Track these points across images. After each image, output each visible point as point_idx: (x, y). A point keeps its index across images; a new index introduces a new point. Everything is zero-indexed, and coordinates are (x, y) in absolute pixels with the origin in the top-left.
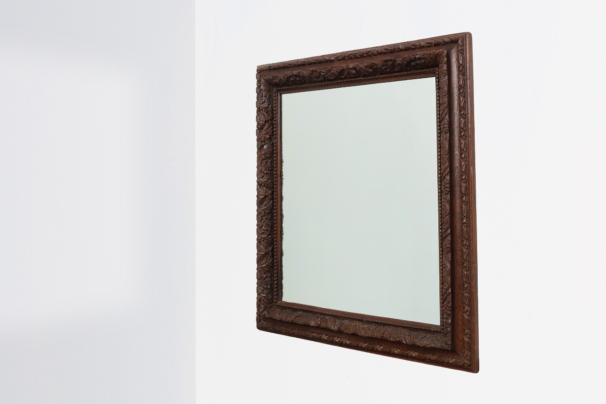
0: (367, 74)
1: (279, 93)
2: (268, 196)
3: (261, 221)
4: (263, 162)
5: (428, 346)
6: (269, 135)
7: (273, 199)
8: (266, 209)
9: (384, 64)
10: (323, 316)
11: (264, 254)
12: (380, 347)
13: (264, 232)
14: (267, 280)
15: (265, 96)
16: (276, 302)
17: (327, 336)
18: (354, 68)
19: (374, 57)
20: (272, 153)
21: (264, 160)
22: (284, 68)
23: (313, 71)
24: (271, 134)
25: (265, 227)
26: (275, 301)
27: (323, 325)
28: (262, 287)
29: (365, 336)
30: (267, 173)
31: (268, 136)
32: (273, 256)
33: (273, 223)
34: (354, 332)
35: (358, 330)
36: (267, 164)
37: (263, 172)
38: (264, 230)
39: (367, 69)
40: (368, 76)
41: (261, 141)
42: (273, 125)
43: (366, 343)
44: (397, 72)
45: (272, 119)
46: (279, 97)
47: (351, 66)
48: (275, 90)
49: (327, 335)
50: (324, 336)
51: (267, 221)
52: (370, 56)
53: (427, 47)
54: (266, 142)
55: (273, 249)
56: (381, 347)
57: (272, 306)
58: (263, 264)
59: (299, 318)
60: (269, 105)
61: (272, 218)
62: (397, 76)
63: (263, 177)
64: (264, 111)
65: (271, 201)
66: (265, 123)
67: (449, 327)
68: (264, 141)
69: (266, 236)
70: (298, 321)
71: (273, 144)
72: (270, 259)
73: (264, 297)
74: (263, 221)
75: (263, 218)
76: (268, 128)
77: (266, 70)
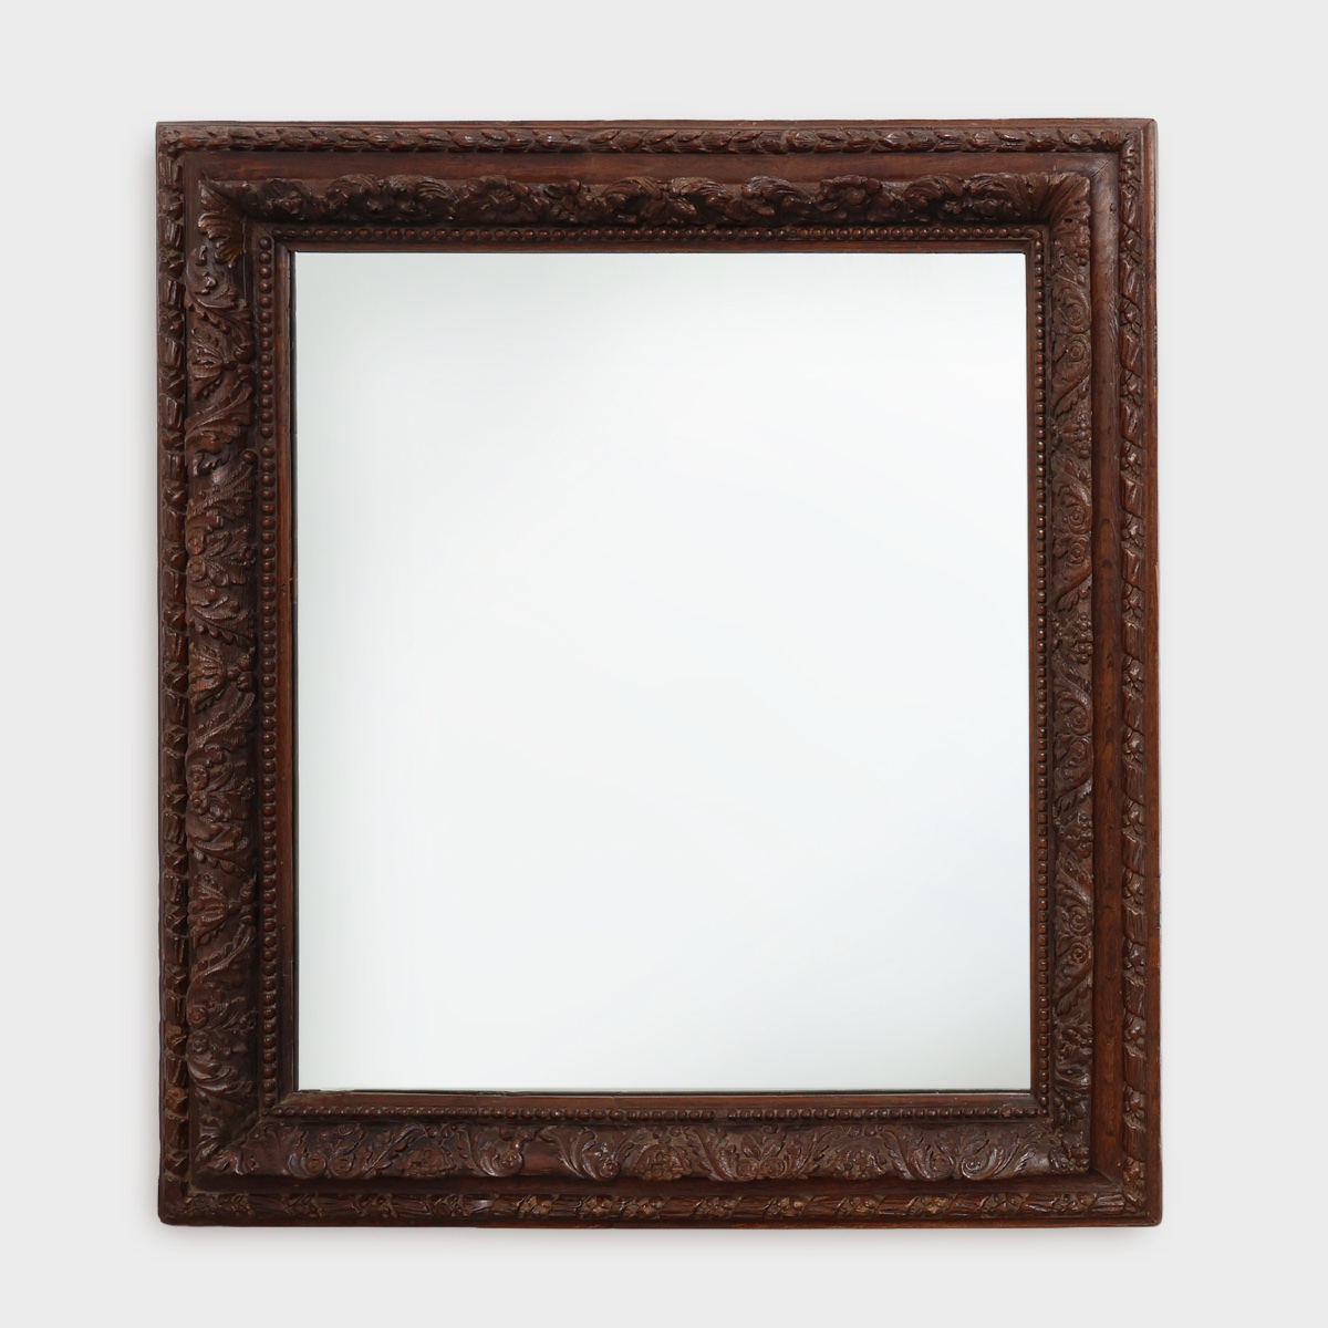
0: (743, 219)
1: (283, 249)
2: (235, 678)
3: (207, 785)
4: (215, 541)
5: (1004, 1174)
6: (241, 425)
7: (255, 686)
8: (230, 733)
9: (832, 196)
10: (532, 1130)
11: (220, 922)
12: (792, 1201)
13: (220, 830)
14: (232, 1021)
15: (221, 262)
16: (272, 1103)
17: (547, 1203)
18: (692, 197)
19: (772, 157)
20: (252, 501)
21: (220, 528)
22: (317, 149)
23: (491, 186)
24: (246, 420)
25: (224, 808)
26: (268, 1097)
27: (538, 1161)
28: (208, 1056)
29: (741, 1178)
30: (230, 585)
31: (233, 430)
32: (257, 916)
33: (258, 786)
34: (688, 1172)
35: (707, 1164)
36: (233, 548)
37: (214, 583)
38: (220, 819)
39: (753, 204)
40: (745, 226)
41: (204, 451)
42: (253, 379)
43: (730, 1198)
44: (873, 225)
45: (251, 355)
46: (284, 265)
47: (681, 184)
48: (261, 234)
49: (548, 1197)
50: (533, 1200)
51: (233, 782)
52: (754, 152)
53: (1000, 150)
54: (223, 456)
55: (258, 889)
56: (797, 1204)
57: (254, 1122)
58: (215, 961)
59: (416, 1155)
60: (235, 298)
61: (254, 765)
62: (872, 238)
63: (213, 600)
64: (217, 326)
65: (250, 697)
66: (221, 377)
67: (1084, 1099)
68: (216, 453)
69: (229, 844)
70: (410, 1166)
71: (254, 461)
72: (243, 933)
73: (220, 1095)
74: (213, 786)
75: (216, 770)
76: (234, 396)
77: (214, 147)
